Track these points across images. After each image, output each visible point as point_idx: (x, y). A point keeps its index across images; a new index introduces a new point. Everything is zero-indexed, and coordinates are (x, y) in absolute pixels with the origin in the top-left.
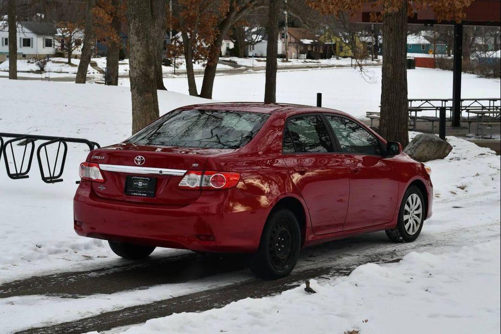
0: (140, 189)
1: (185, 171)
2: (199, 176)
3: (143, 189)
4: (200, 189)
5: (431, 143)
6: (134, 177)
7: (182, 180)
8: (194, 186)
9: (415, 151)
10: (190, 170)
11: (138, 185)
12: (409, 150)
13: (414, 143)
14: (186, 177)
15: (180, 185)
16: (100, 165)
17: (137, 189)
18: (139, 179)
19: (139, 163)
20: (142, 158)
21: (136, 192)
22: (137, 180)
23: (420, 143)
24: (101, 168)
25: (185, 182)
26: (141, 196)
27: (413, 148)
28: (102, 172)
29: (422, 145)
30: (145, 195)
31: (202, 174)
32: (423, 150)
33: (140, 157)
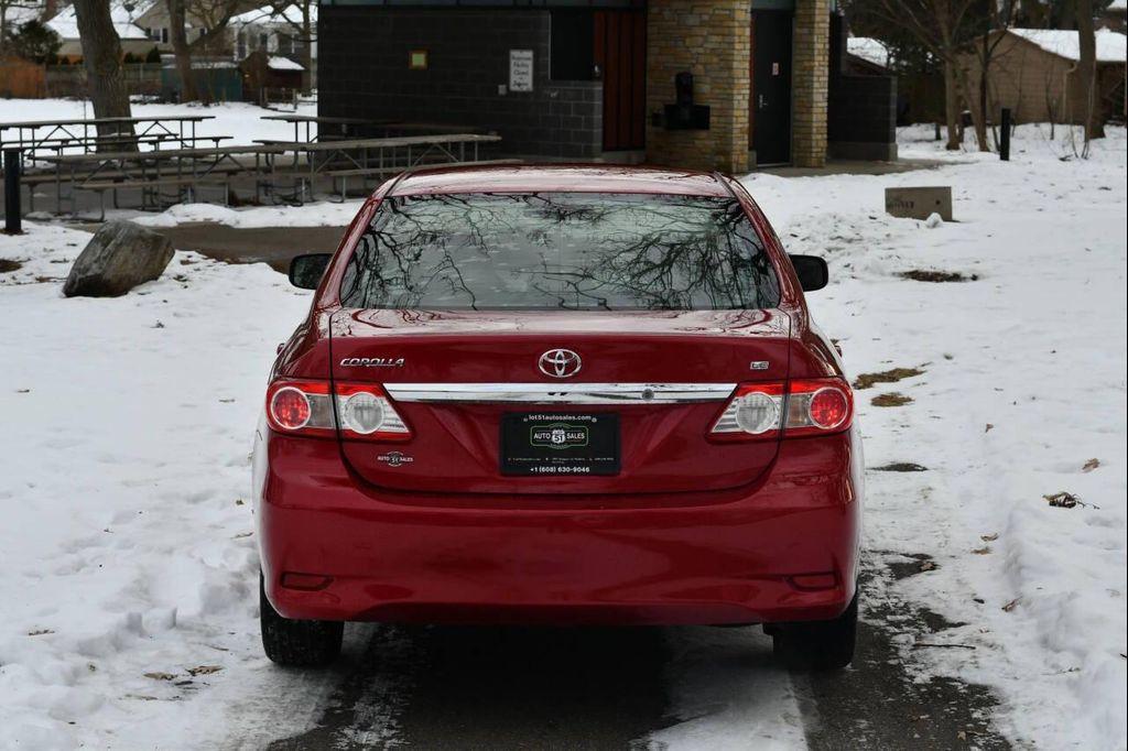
0: (560, 453)
1: (732, 386)
2: (777, 399)
3: (571, 453)
4: (778, 438)
5: (140, 242)
6: (531, 418)
7: (724, 416)
8: (759, 431)
9: (109, 265)
10: (747, 382)
11: (550, 442)
12: (96, 262)
13: (105, 246)
14: (737, 403)
15: (714, 431)
16: (388, 386)
17: (547, 453)
18: (553, 421)
19: (560, 373)
20: (567, 356)
21: (549, 464)
22: (546, 427)
23: (121, 244)
24: (395, 396)
25: (731, 421)
26: (572, 473)
27: (105, 258)
28: (398, 406)
29: (125, 247)
30: (588, 470)
31: (786, 391)
32: (126, 261)
33: (560, 352)
